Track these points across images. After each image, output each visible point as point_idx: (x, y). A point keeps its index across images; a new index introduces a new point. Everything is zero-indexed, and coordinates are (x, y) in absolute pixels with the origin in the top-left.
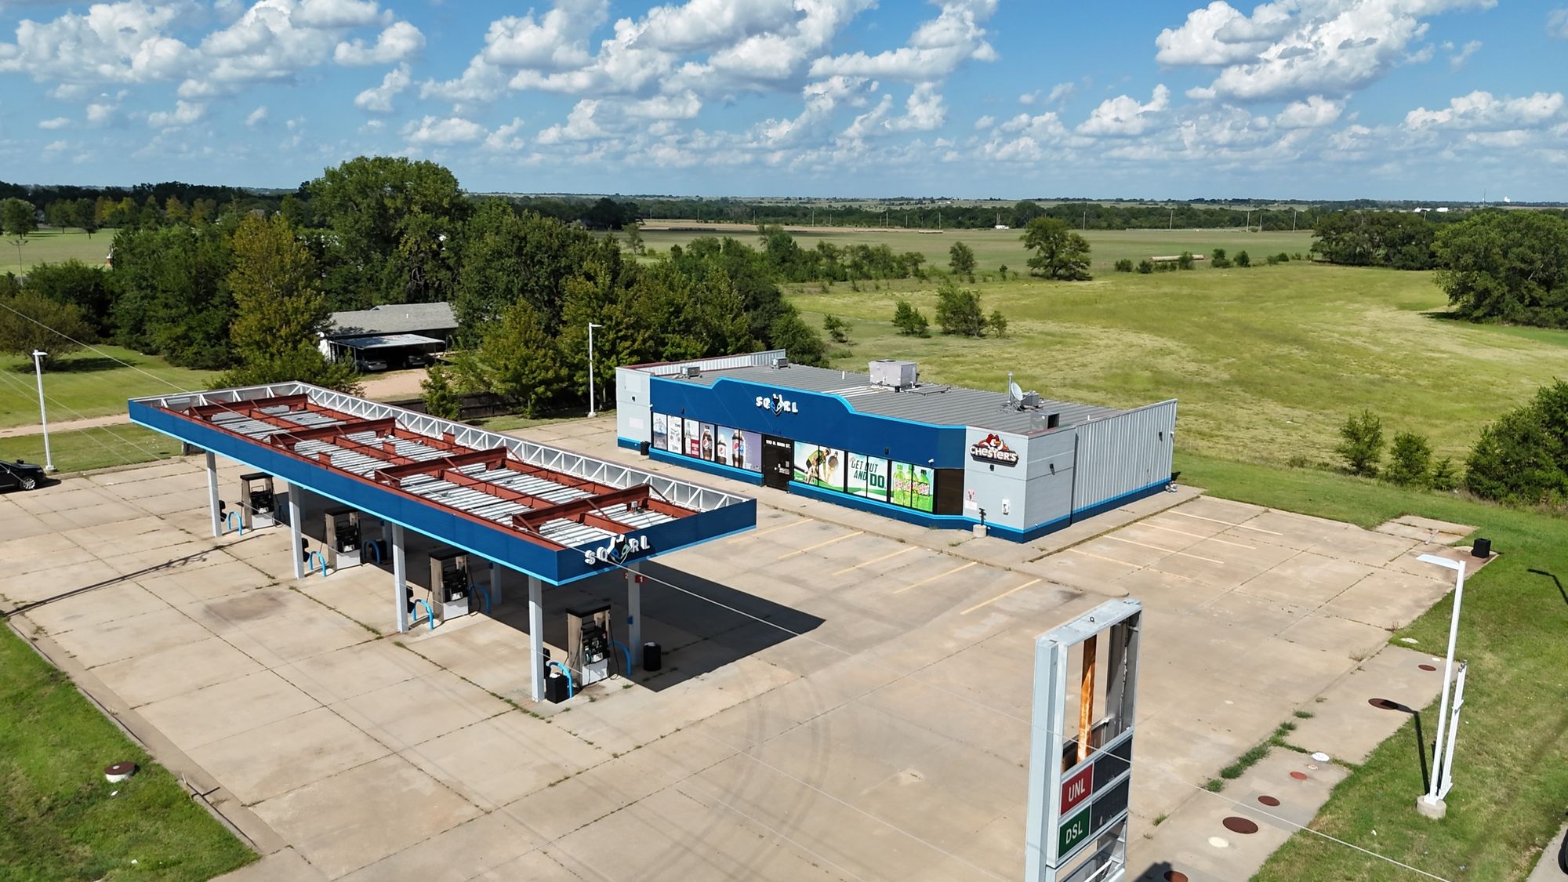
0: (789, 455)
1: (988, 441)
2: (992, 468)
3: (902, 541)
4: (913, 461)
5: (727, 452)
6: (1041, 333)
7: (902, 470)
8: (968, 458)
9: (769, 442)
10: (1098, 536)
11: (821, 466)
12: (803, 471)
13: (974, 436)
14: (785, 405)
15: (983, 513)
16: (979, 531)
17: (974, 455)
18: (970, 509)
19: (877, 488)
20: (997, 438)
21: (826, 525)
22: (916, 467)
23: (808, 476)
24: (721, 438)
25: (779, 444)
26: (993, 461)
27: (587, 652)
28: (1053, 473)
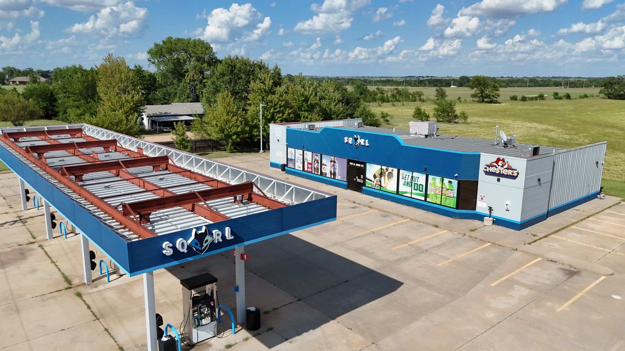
0: (363, 171)
1: (497, 162)
2: (499, 180)
3: (437, 226)
4: (443, 175)
5: (327, 170)
6: (484, 122)
7: (435, 181)
8: (482, 174)
9: (351, 164)
10: (568, 226)
11: (383, 178)
12: (371, 181)
13: (486, 159)
14: (361, 141)
15: (490, 209)
16: (488, 221)
17: (484, 171)
18: (481, 206)
19: (418, 192)
20: (503, 160)
21: (386, 214)
22: (445, 179)
23: (374, 184)
24: (324, 161)
25: (357, 165)
26: (500, 175)
27: (197, 318)
28: (540, 185)
